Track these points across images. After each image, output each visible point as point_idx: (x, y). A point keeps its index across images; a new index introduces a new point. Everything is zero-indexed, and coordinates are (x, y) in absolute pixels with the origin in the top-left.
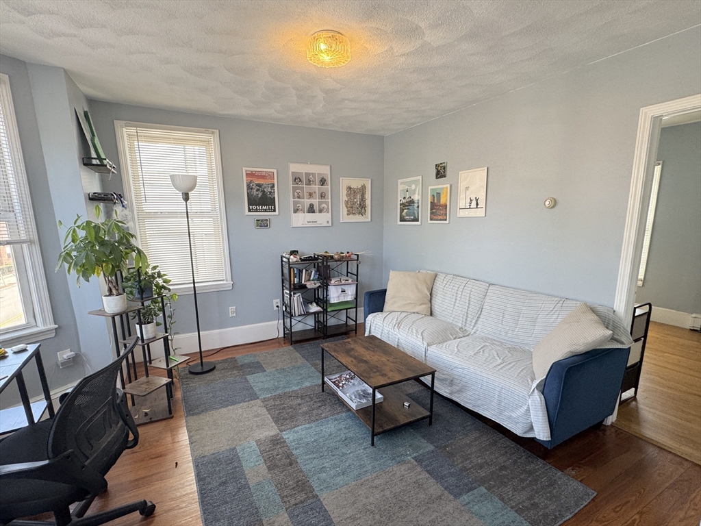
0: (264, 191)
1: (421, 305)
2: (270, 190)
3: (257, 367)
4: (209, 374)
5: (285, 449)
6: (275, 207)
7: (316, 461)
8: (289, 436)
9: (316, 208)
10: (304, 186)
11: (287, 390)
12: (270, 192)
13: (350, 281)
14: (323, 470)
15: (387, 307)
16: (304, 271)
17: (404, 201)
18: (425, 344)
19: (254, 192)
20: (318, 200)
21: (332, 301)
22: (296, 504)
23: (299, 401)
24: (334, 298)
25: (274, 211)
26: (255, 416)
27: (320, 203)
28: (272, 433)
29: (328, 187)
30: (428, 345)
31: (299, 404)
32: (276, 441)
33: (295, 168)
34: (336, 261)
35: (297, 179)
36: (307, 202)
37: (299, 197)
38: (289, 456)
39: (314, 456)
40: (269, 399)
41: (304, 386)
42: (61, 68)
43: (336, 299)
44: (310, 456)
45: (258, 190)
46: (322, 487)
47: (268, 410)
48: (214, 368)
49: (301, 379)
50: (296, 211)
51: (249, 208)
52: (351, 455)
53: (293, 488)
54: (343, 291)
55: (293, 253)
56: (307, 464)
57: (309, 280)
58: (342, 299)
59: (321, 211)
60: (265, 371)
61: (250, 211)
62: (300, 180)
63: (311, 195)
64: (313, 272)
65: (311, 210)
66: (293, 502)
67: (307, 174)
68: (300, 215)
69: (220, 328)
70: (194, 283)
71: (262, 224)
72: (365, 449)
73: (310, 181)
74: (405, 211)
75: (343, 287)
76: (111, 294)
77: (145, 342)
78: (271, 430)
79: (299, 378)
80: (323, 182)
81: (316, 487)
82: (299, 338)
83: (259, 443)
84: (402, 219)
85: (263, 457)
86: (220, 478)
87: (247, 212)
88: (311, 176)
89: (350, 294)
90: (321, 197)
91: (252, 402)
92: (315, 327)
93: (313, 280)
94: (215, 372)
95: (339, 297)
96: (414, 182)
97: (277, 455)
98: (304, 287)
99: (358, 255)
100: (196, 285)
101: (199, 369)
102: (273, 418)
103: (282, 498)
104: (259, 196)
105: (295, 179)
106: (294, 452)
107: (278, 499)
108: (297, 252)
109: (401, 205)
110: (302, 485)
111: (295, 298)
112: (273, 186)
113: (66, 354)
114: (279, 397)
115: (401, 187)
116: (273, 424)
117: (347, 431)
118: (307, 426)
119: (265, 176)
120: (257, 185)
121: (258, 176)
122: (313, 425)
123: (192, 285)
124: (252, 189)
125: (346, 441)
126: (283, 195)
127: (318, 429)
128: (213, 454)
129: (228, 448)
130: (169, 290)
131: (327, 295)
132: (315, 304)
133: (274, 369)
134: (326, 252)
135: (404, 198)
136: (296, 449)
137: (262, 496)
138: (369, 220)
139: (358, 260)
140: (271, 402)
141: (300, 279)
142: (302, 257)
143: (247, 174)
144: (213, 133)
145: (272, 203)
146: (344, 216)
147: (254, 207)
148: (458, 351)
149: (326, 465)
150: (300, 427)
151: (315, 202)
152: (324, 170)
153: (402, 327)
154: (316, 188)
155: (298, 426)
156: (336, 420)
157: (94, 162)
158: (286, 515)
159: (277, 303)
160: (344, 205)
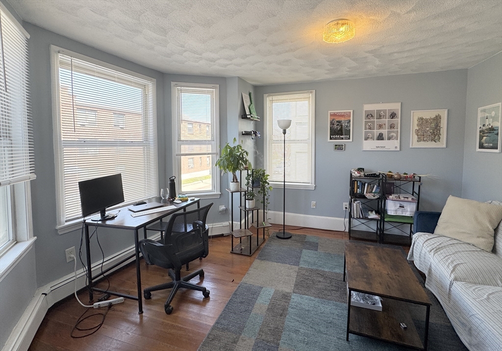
0: (342, 126)
1: (478, 237)
2: (346, 124)
3: (314, 246)
4: (285, 240)
5: (286, 304)
6: (349, 137)
7: (297, 323)
8: (295, 298)
9: (385, 136)
10: (375, 120)
11: (320, 268)
12: (347, 126)
13: (410, 199)
14: (296, 331)
15: (438, 230)
16: (366, 185)
17: (484, 128)
18: (453, 276)
19: (335, 126)
20: (387, 130)
21: (389, 213)
22: (263, 340)
23: (321, 279)
24: (391, 210)
25: (349, 139)
26: (288, 276)
27: (389, 133)
28: (288, 290)
29: (397, 121)
30: (456, 279)
31: (320, 282)
32: (286, 297)
33: (368, 107)
34: (396, 180)
35: (369, 115)
36: (376, 132)
37: (370, 129)
38: (285, 309)
39: (299, 319)
40: (304, 269)
41: (334, 271)
42: (236, 77)
43: (393, 212)
44: (296, 318)
45: (337, 125)
46: (286, 342)
47: (297, 275)
48: (290, 237)
49: (336, 265)
50: (366, 139)
51: (331, 137)
52: (325, 336)
53: (270, 330)
54: (402, 207)
55: (360, 170)
56: (290, 321)
57: (371, 192)
58: (399, 213)
59: (389, 139)
60: (317, 250)
61: (331, 139)
62: (372, 116)
63: (380, 126)
64: (375, 186)
65: (380, 137)
66: (263, 337)
67: (379, 111)
68: (369, 141)
69: (305, 214)
70: (284, 182)
71: (339, 147)
72: (339, 339)
73: (380, 116)
74: (485, 138)
75: (401, 203)
76: (234, 181)
77: (247, 209)
78: (288, 289)
79: (335, 264)
80: (393, 115)
81: (283, 339)
82: (357, 236)
83: (276, 292)
84: (481, 146)
85: (271, 301)
86: (242, 299)
87: (329, 140)
88: (382, 112)
89: (409, 210)
90: (391, 127)
91: (293, 266)
92: (377, 231)
93: (375, 193)
94: (289, 240)
95: (396, 211)
96: (493, 109)
97: (279, 305)
98: (364, 197)
99: (420, 177)
100: (286, 183)
101: (282, 235)
102: (296, 282)
103: (260, 331)
104: (339, 129)
105: (368, 115)
106: (290, 309)
107: (257, 331)
108: (363, 169)
109: (480, 132)
110: (277, 332)
111: (355, 204)
112: (350, 121)
113: (222, 207)
114: (312, 270)
115: (480, 115)
116: (293, 286)
117: (337, 318)
118: (313, 298)
119: (344, 115)
120: (337, 122)
121: (339, 115)
122: (317, 299)
123: (283, 183)
124: (333, 124)
125: (330, 324)
126: (358, 128)
127: (317, 304)
128: (251, 285)
129: (260, 285)
130: (268, 184)
131: (384, 206)
132: (374, 212)
133: (323, 252)
134: (390, 172)
135: (484, 125)
136: (292, 308)
137: (252, 322)
138: (444, 146)
139: (420, 181)
140: (304, 272)
141: (363, 190)
142: (366, 174)
143: (331, 115)
144: (311, 92)
145: (348, 132)
146: (414, 142)
147: (334, 137)
148: (488, 299)
149: (301, 330)
150: (307, 296)
151: (385, 132)
152: (396, 107)
153: (439, 253)
154: (386, 121)
155: (307, 295)
156: (336, 305)
157: (248, 116)
158: (254, 342)
159: (346, 205)
160: (414, 133)
